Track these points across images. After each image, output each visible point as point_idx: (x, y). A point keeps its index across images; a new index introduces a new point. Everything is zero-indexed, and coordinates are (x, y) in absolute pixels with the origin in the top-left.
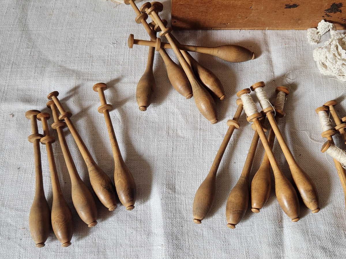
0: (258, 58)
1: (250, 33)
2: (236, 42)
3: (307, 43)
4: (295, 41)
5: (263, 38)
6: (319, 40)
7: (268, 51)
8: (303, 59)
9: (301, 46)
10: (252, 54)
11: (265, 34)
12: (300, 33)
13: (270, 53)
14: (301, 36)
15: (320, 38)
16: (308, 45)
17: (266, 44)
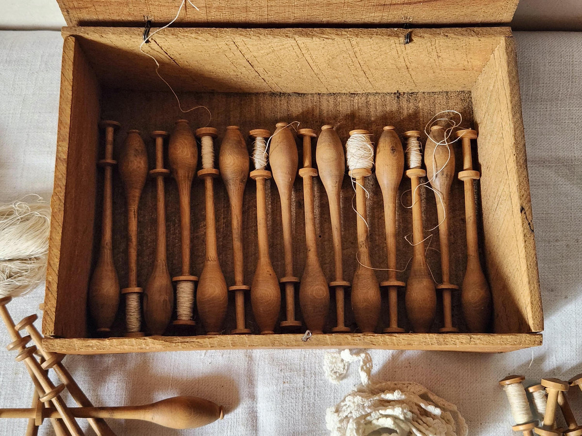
0: (233, 413)
1: (224, 356)
2: (197, 376)
3: (323, 377)
4: (302, 373)
5: (246, 367)
6: (345, 372)
7: (253, 397)
8: (313, 415)
9: (312, 385)
10: (218, 411)
11: (250, 358)
12: (314, 355)
13: (255, 400)
14: (315, 362)
15: (348, 369)
16: (325, 382)
17: (251, 381)
